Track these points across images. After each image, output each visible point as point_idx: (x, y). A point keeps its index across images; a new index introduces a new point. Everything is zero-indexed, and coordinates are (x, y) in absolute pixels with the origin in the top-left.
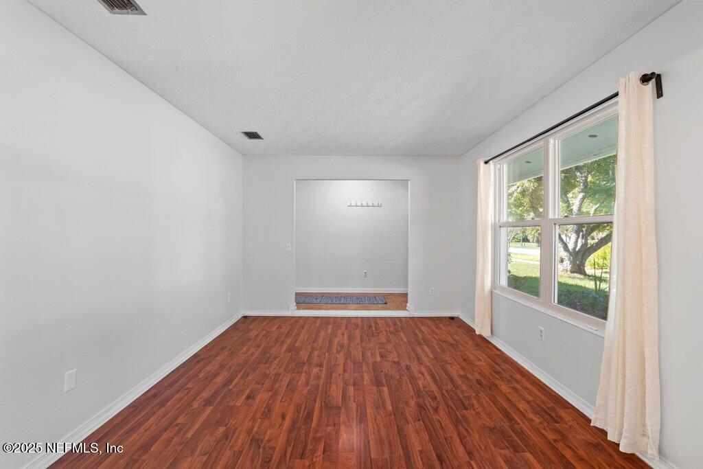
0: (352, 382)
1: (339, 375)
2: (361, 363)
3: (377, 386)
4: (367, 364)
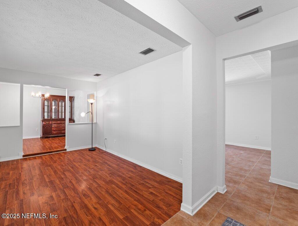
0: (64, 179)
1: (72, 180)
2: (64, 188)
3: (51, 181)
4: (60, 189)
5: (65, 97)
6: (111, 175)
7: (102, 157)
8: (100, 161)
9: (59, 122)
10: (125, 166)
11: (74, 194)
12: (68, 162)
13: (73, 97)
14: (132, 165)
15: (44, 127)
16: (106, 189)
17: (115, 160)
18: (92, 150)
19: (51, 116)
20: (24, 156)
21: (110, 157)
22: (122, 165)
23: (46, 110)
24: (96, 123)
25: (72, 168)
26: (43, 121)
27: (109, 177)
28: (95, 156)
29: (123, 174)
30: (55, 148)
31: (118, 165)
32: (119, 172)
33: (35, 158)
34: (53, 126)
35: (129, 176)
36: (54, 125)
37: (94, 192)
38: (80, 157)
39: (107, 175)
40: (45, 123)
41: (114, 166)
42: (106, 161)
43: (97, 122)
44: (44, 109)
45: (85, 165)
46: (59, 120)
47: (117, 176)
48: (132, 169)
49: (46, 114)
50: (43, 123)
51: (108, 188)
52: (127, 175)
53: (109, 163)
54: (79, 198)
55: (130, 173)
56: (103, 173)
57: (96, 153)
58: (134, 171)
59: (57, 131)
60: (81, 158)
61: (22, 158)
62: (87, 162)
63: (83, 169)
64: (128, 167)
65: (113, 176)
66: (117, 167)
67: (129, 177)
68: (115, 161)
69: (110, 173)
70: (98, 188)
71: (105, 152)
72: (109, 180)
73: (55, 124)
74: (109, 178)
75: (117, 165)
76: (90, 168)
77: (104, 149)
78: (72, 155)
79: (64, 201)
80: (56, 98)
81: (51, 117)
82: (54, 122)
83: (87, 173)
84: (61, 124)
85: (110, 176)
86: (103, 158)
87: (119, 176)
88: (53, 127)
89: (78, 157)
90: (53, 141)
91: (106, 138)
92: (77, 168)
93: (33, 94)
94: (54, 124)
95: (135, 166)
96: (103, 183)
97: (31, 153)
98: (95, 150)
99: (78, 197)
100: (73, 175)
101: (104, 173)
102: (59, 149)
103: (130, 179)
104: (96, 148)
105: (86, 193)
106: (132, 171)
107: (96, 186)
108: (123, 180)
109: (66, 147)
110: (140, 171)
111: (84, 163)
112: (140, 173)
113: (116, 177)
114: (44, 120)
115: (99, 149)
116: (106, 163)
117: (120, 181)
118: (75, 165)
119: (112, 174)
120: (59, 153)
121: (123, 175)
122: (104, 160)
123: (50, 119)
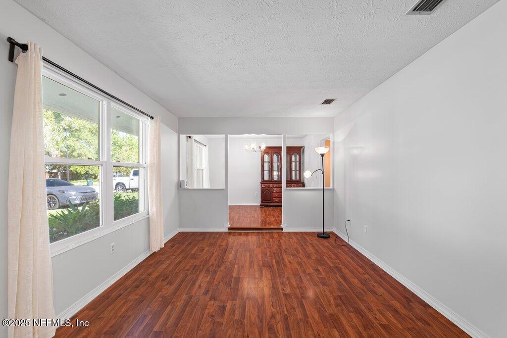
5: (280, 148)
6: (339, 301)
7: (336, 254)
8: (328, 262)
10: (380, 290)
11: (256, 319)
12: (276, 250)
13: (302, 147)
14: (401, 294)
15: (263, 191)
16: (316, 333)
17: (362, 267)
18: (324, 236)
19: (272, 176)
20: (229, 229)
21: (352, 258)
22: (373, 286)
24: (333, 190)
25: (278, 263)
26: (261, 183)
27: (333, 306)
28: (324, 250)
29: (370, 310)
30: (268, 224)
31: (364, 283)
32: (361, 300)
33: (240, 234)
35: (384, 321)
37: (290, 331)
38: (298, 246)
39: (332, 299)
40: (265, 187)
41: (355, 281)
42: (341, 266)
43: (335, 187)
44: (263, 166)
45: (299, 264)
47: (352, 310)
48: (397, 305)
49: (266, 174)
50: (261, 185)
51: (321, 335)
52: (379, 315)
53: (346, 271)
54: (259, 331)
55: (389, 315)
56: (324, 291)
57: (327, 244)
58: (403, 311)
59: (276, 198)
60: (299, 249)
61: (227, 231)
62: (305, 259)
63: (292, 270)
64: (387, 296)
65: (344, 307)
66: (360, 285)
67: (382, 325)
68: (360, 270)
69: (340, 297)
70: (301, 324)
71: (346, 246)
72: (332, 312)
73: (277, 187)
74: (332, 310)
75: (361, 282)
76: (304, 272)
77: (346, 239)
78: (288, 239)
79: (236, 325)
80: (275, 150)
81: (272, 178)
83: (296, 280)
85: (337, 305)
86: (338, 258)
87: (358, 312)
88: (274, 191)
89: (295, 245)
90: (272, 213)
91: (349, 219)
92: (285, 265)
93: (247, 147)
94: (275, 187)
95: (409, 298)
96: (316, 316)
97: (238, 226)
98: (329, 237)
99: (257, 328)
100: (272, 278)
101: (327, 293)
102: (272, 227)
103: (383, 332)
104: (332, 233)
105: (275, 326)
106: (395, 311)
107: (300, 316)
108: (366, 328)
109: (282, 225)
110: (421, 319)
111: (300, 258)
112: (419, 323)
113: (349, 311)
114: (263, 182)
115: (337, 237)
116: (340, 270)
117: (354, 327)
118: (283, 259)
119: (343, 300)
120: (272, 232)
121: (368, 313)
122: (337, 261)
123: (271, 181)
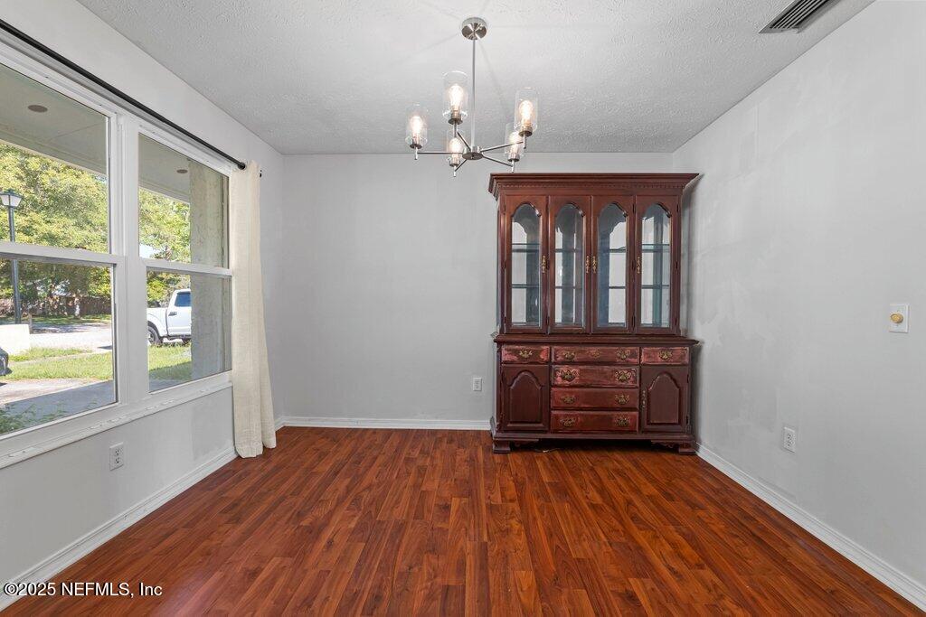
9: (594, 352)
15: (504, 376)
19: (545, 310)
23: (519, 274)
26: (499, 343)
34: (561, 374)
36: (564, 369)
40: (515, 358)
44: (506, 267)
46: (599, 339)
49: (519, 299)
50: (499, 351)
59: (581, 409)
73: (571, 362)
81: (549, 319)
82: (564, 352)
84: (606, 368)
88: (559, 381)
94: (563, 363)
114: (507, 336)
123: (543, 333)
